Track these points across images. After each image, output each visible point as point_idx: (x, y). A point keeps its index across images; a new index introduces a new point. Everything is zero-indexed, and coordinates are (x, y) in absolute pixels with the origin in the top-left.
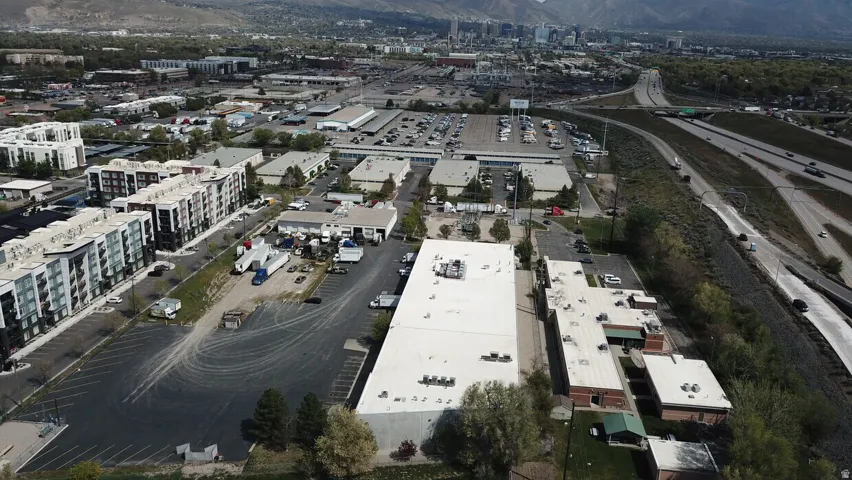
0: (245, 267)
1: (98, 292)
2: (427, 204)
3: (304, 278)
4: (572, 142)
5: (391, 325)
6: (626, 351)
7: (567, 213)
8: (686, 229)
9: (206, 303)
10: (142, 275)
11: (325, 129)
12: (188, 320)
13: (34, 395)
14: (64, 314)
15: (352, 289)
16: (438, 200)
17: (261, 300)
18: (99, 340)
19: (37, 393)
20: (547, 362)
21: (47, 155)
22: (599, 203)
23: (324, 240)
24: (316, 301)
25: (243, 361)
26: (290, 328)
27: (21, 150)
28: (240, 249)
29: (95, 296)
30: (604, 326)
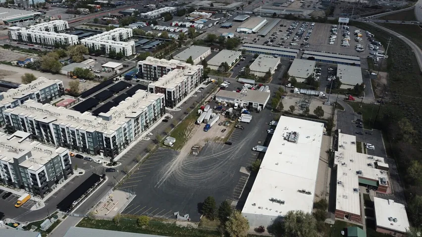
0: (201, 121)
1: (143, 129)
2: (286, 87)
3: (225, 130)
4: (369, 47)
5: (261, 167)
6: (368, 191)
7: (357, 99)
8: (417, 119)
9: (185, 139)
10: (160, 121)
11: (241, 32)
12: (178, 148)
13: (124, 179)
14: (132, 140)
15: (245, 138)
16: (291, 85)
17: (207, 140)
18: (145, 154)
19: (125, 178)
20: (329, 192)
21: (120, 49)
22: (375, 94)
23: (235, 108)
24: (230, 144)
25: (199, 173)
26: (218, 157)
27: (110, 46)
28: (199, 111)
29: (142, 131)
30: (359, 177)
